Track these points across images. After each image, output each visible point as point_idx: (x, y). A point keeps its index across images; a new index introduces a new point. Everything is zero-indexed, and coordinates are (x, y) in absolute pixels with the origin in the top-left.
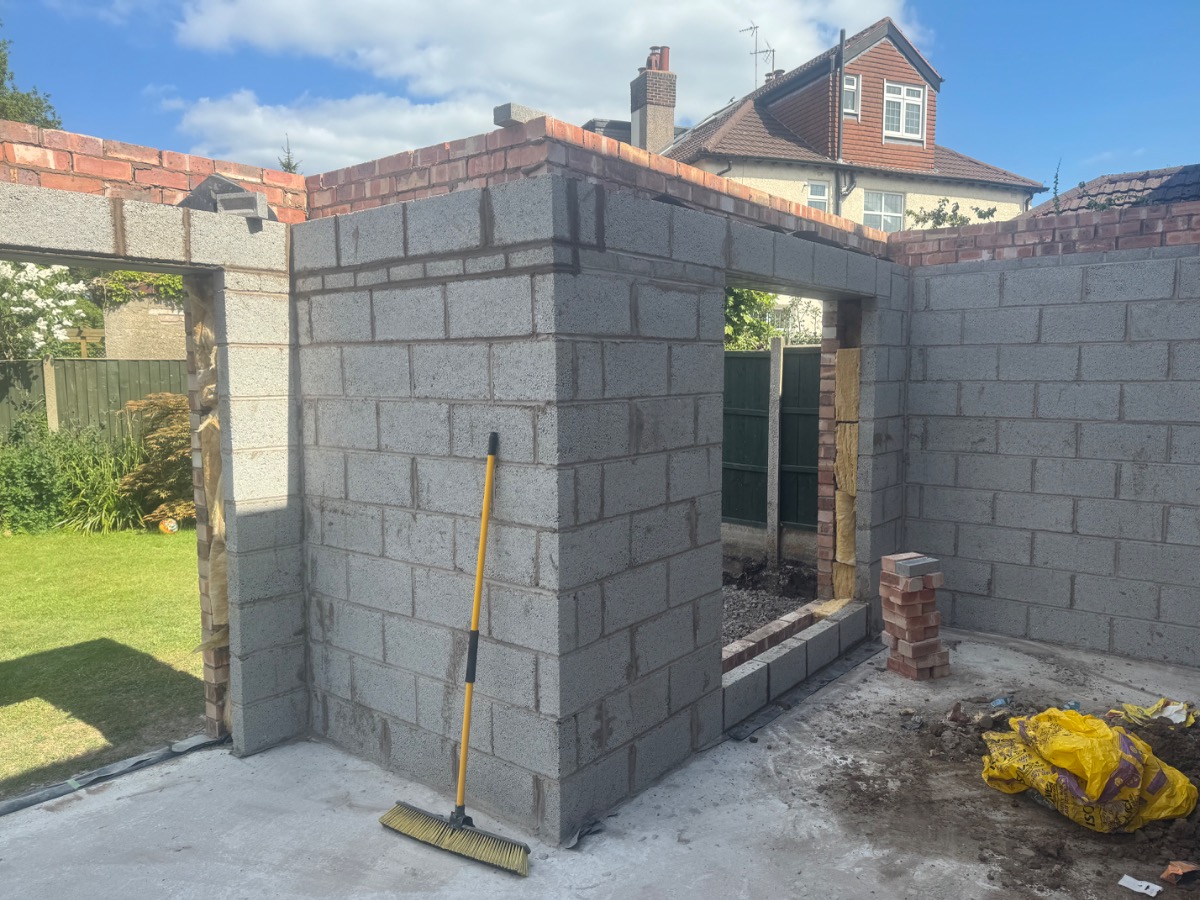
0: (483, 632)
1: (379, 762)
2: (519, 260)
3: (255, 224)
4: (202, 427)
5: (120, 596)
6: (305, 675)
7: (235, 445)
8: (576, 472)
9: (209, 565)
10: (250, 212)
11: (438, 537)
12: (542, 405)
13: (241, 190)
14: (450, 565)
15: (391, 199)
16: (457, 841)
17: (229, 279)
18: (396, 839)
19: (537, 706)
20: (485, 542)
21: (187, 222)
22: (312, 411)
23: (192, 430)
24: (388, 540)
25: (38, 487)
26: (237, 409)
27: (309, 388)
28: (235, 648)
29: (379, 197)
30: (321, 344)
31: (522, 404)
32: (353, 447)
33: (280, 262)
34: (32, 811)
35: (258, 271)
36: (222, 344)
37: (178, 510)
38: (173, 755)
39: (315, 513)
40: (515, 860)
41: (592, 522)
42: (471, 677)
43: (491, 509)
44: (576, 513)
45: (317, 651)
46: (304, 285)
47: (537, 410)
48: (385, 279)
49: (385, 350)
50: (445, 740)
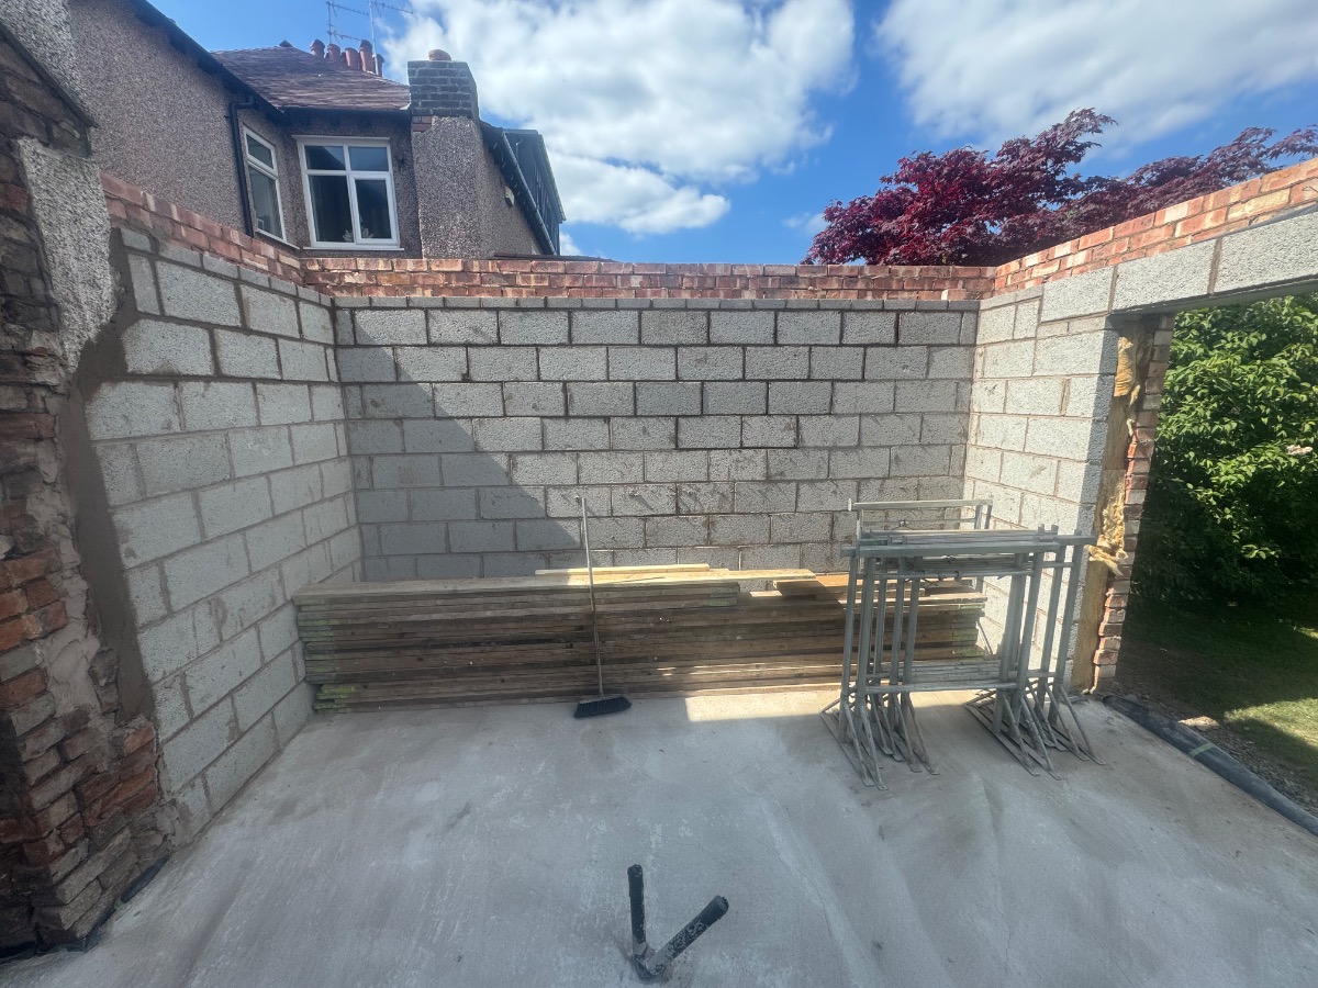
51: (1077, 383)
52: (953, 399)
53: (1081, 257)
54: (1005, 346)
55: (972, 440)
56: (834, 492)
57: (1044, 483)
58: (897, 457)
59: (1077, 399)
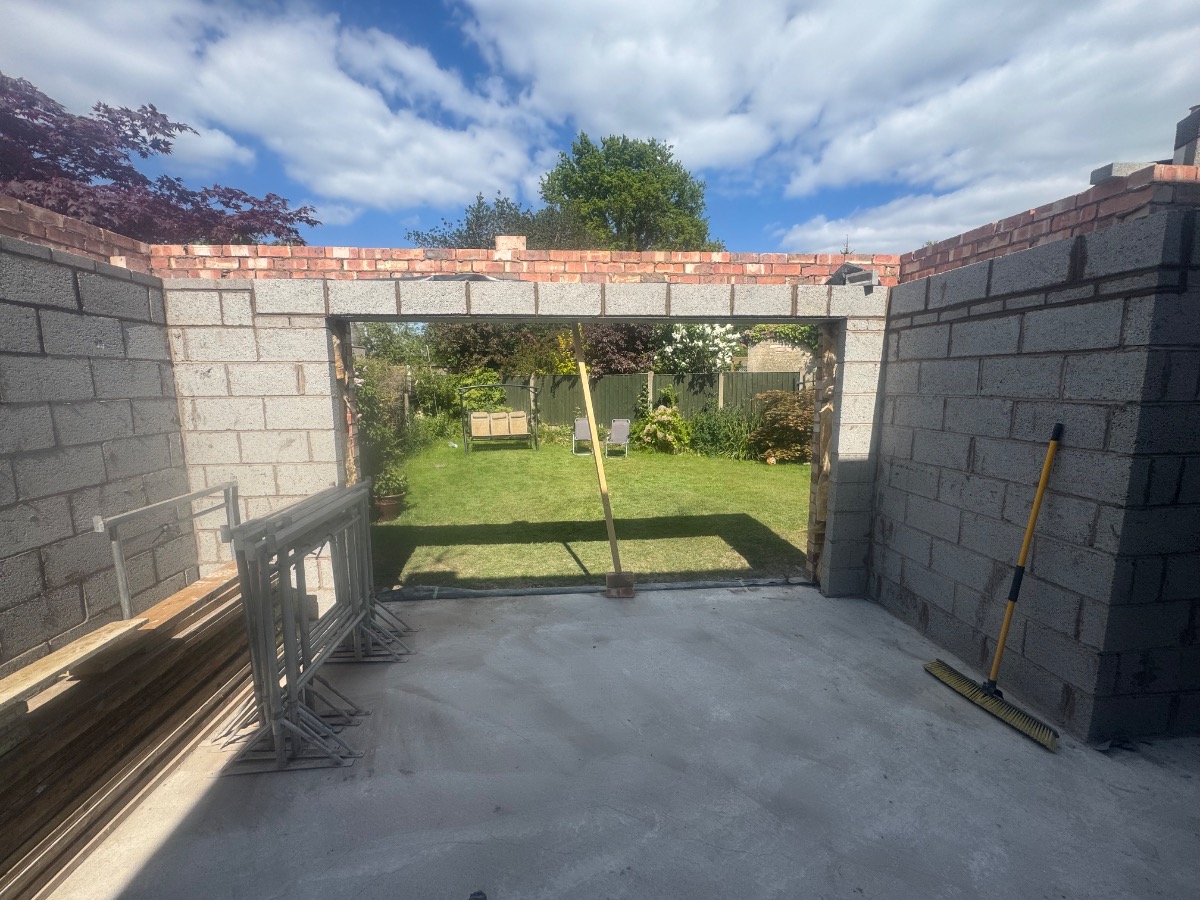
0: (1027, 570)
1: (918, 629)
2: (1110, 288)
3: (869, 290)
4: (823, 410)
5: (750, 494)
6: (868, 561)
7: (842, 421)
8: (1153, 461)
9: (818, 487)
10: (866, 282)
11: (989, 495)
12: (1122, 404)
13: (861, 270)
14: (998, 515)
15: (971, 260)
16: (990, 704)
17: (850, 324)
18: (936, 682)
19: (1077, 635)
20: (1040, 503)
21: (830, 293)
22: (892, 403)
23: (816, 411)
24: (942, 490)
25: (713, 435)
26: (846, 401)
27: (891, 388)
28: (829, 534)
29: (960, 260)
30: (904, 361)
31: (1095, 402)
32: (921, 427)
33: (882, 312)
34: (724, 590)
35: (867, 318)
36: (841, 362)
37: (778, 453)
38: (787, 584)
39: (886, 467)
40: (1046, 738)
41: (1163, 505)
42: (1014, 596)
43: (1047, 481)
44: (1147, 497)
45: (877, 550)
46: (894, 324)
47: (1112, 409)
48: (966, 314)
49: (957, 363)
50: (976, 631)
51: (309, 370)
52: (158, 382)
53: (263, 263)
54: (215, 330)
55: (188, 424)
56: (34, 519)
57: (298, 451)
58: (112, 456)
59: (313, 380)
